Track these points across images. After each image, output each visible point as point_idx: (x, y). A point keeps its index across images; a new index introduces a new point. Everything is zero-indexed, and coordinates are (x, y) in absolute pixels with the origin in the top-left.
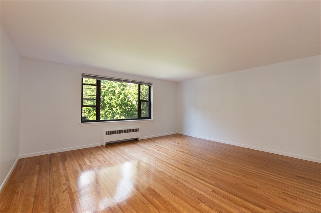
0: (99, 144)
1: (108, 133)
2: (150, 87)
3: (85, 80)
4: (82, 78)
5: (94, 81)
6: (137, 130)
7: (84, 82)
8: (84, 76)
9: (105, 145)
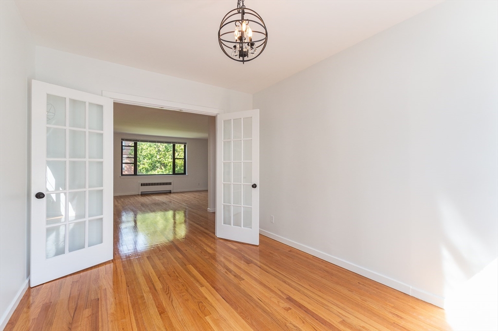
0: (133, 193)
1: (142, 185)
2: (185, 146)
3: (124, 143)
4: (122, 142)
5: (132, 144)
6: (170, 184)
7: (123, 145)
8: (123, 140)
9: (140, 194)
